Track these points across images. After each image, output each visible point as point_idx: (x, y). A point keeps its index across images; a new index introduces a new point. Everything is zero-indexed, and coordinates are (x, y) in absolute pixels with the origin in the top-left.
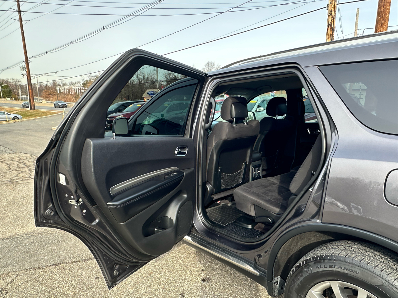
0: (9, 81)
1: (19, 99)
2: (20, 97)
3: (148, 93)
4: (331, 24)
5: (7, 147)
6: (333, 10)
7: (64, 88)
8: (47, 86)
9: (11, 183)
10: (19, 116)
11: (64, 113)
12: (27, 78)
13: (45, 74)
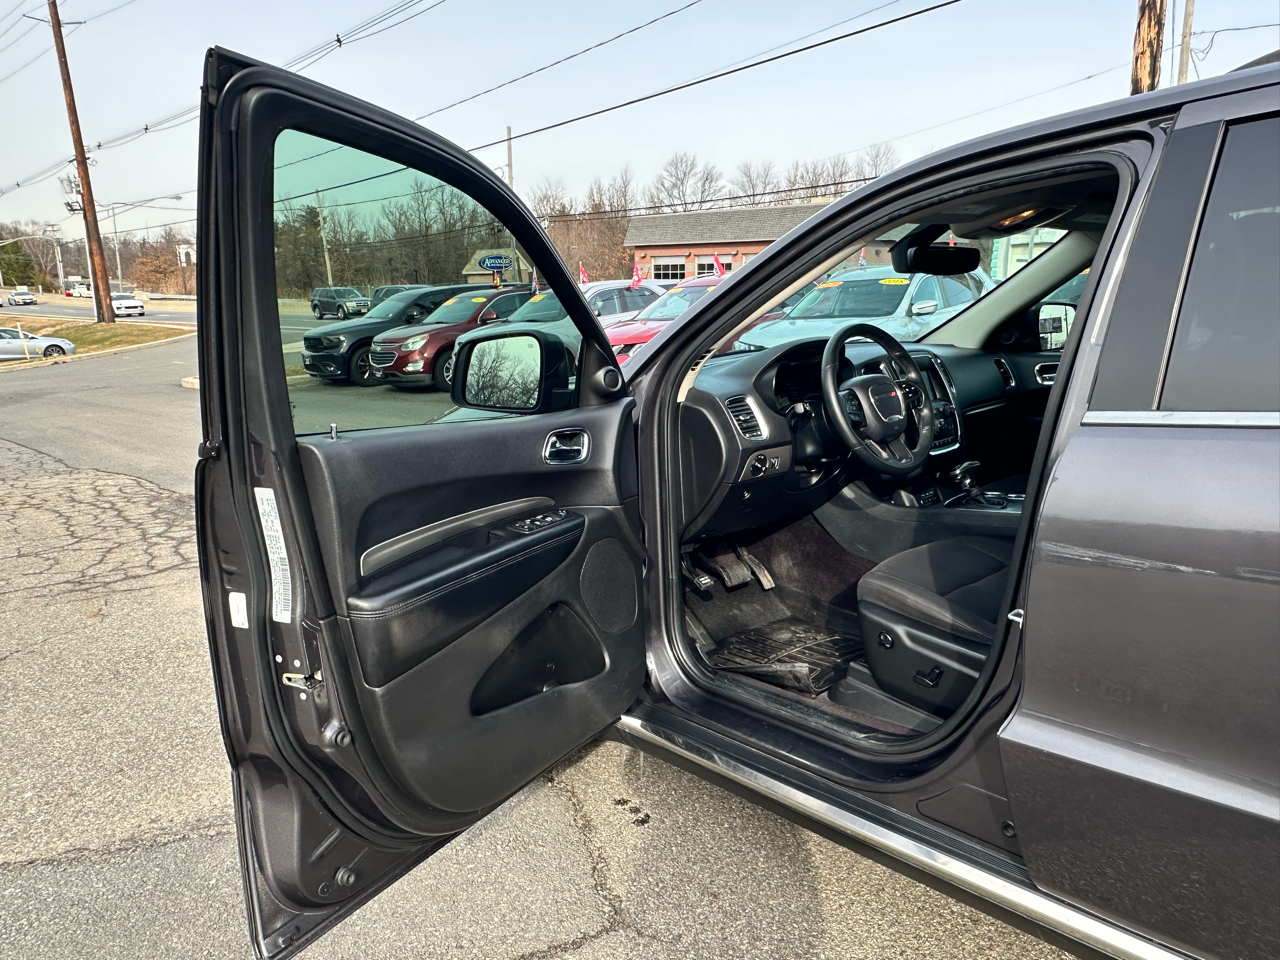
0: (22, 228)
1: (57, 290)
2: (62, 280)
3: (481, 263)
5: (42, 450)
8: (144, 242)
9: (86, 590)
10: (66, 344)
12: (85, 217)
13: (142, 203)
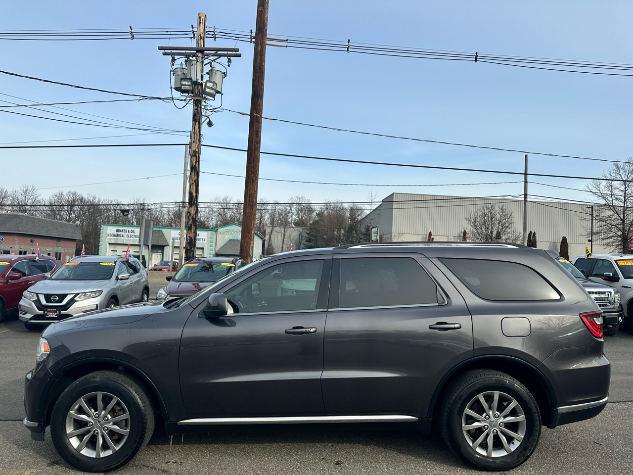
6: (197, 150)
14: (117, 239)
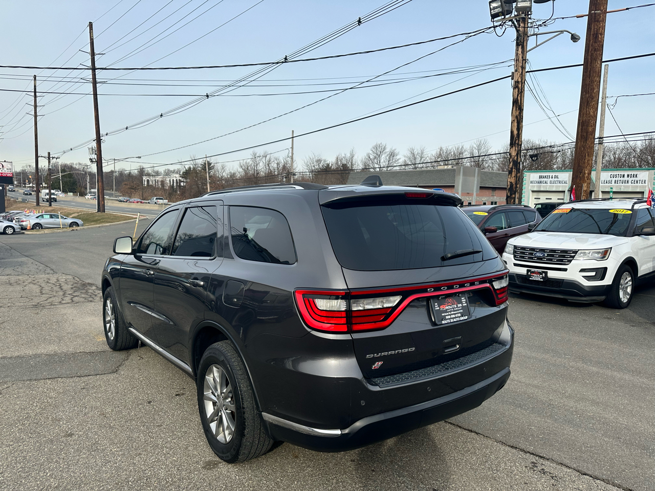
0: (74, 166)
1: (85, 195)
2: (88, 191)
4: (518, 100)
6: (520, 80)
7: (154, 179)
9: (37, 307)
10: (79, 222)
11: (137, 220)
12: (97, 165)
14: (540, 186)
